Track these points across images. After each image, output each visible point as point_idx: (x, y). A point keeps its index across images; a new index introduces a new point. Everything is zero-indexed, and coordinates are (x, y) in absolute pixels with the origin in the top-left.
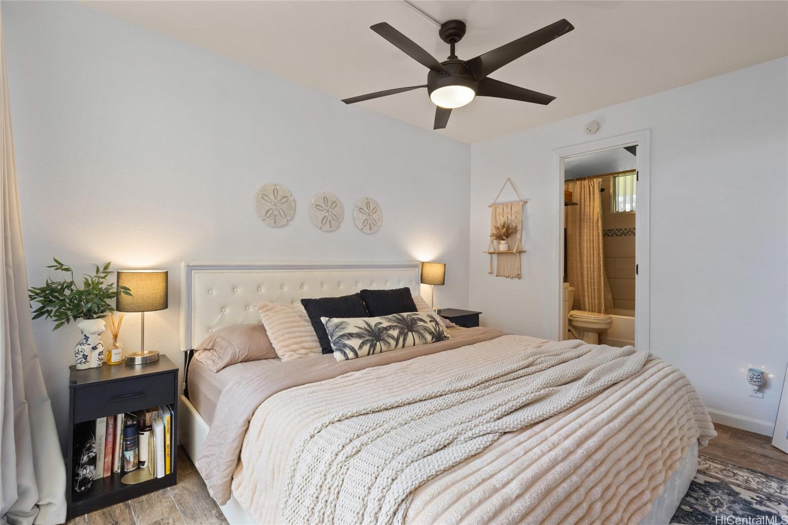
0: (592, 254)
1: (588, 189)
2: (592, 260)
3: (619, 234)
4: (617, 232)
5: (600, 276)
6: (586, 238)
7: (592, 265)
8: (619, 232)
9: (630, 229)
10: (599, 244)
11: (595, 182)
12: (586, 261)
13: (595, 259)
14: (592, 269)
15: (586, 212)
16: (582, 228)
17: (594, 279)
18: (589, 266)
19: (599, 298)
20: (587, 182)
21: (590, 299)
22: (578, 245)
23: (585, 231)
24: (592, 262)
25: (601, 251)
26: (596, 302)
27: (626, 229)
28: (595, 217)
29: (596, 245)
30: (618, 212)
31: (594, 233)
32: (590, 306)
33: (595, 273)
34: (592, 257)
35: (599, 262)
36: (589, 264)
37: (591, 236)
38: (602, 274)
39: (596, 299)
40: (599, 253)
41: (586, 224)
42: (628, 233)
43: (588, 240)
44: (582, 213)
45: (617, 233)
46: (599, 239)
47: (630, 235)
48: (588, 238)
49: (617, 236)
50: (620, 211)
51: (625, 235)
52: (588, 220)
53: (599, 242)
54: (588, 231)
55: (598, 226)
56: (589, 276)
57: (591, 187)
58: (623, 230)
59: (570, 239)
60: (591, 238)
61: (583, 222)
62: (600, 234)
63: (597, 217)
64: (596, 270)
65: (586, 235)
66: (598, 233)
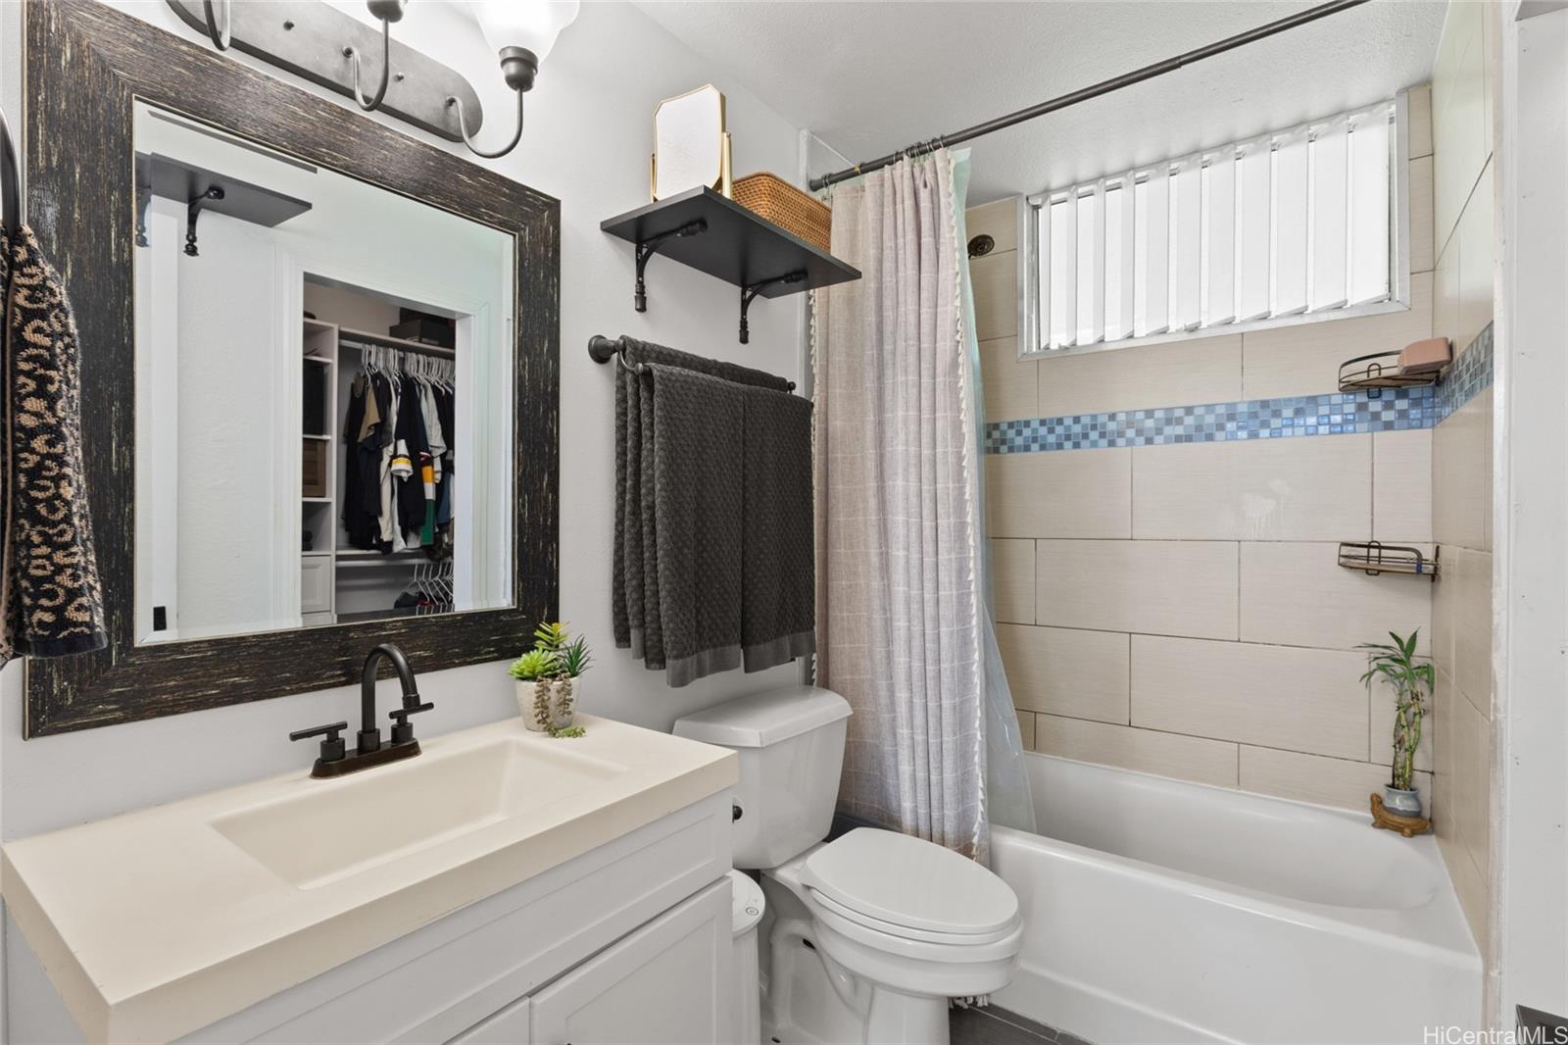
0: (928, 532)
1: (909, 203)
2: (929, 560)
3: (1052, 439)
4: (1043, 431)
5: (964, 641)
6: (900, 448)
7: (929, 586)
8: (1051, 431)
9: (1094, 417)
10: (959, 479)
11: (940, 165)
12: (902, 562)
13: (943, 557)
14: (929, 610)
15: (901, 319)
16: (888, 405)
17: (939, 661)
18: (915, 592)
19: (963, 756)
20: (907, 169)
21: (920, 762)
22: (872, 484)
23: (900, 413)
24: (929, 575)
25: (969, 519)
26: (949, 776)
27: (1077, 420)
28: (944, 346)
29: (945, 485)
30: (1047, 348)
31: (940, 424)
32: (922, 797)
33: (944, 630)
34: (929, 548)
35: (961, 571)
36: (915, 583)
37: (926, 440)
38: (974, 634)
39: (948, 763)
40: (961, 527)
41: (900, 378)
42: (1085, 436)
43: (913, 461)
44: (888, 329)
45: (1044, 437)
46: (960, 458)
47: (1094, 444)
48: (913, 449)
49: (1043, 447)
50: (1054, 346)
51: (1077, 445)
52: (912, 359)
53: (960, 469)
54: (913, 413)
55: (954, 390)
56: (917, 643)
57: (924, 194)
58: (1068, 422)
59: (839, 455)
60: (926, 452)
61: (889, 372)
62: (965, 429)
63: (949, 344)
64: (948, 611)
65: (902, 436)
66: (957, 425)
